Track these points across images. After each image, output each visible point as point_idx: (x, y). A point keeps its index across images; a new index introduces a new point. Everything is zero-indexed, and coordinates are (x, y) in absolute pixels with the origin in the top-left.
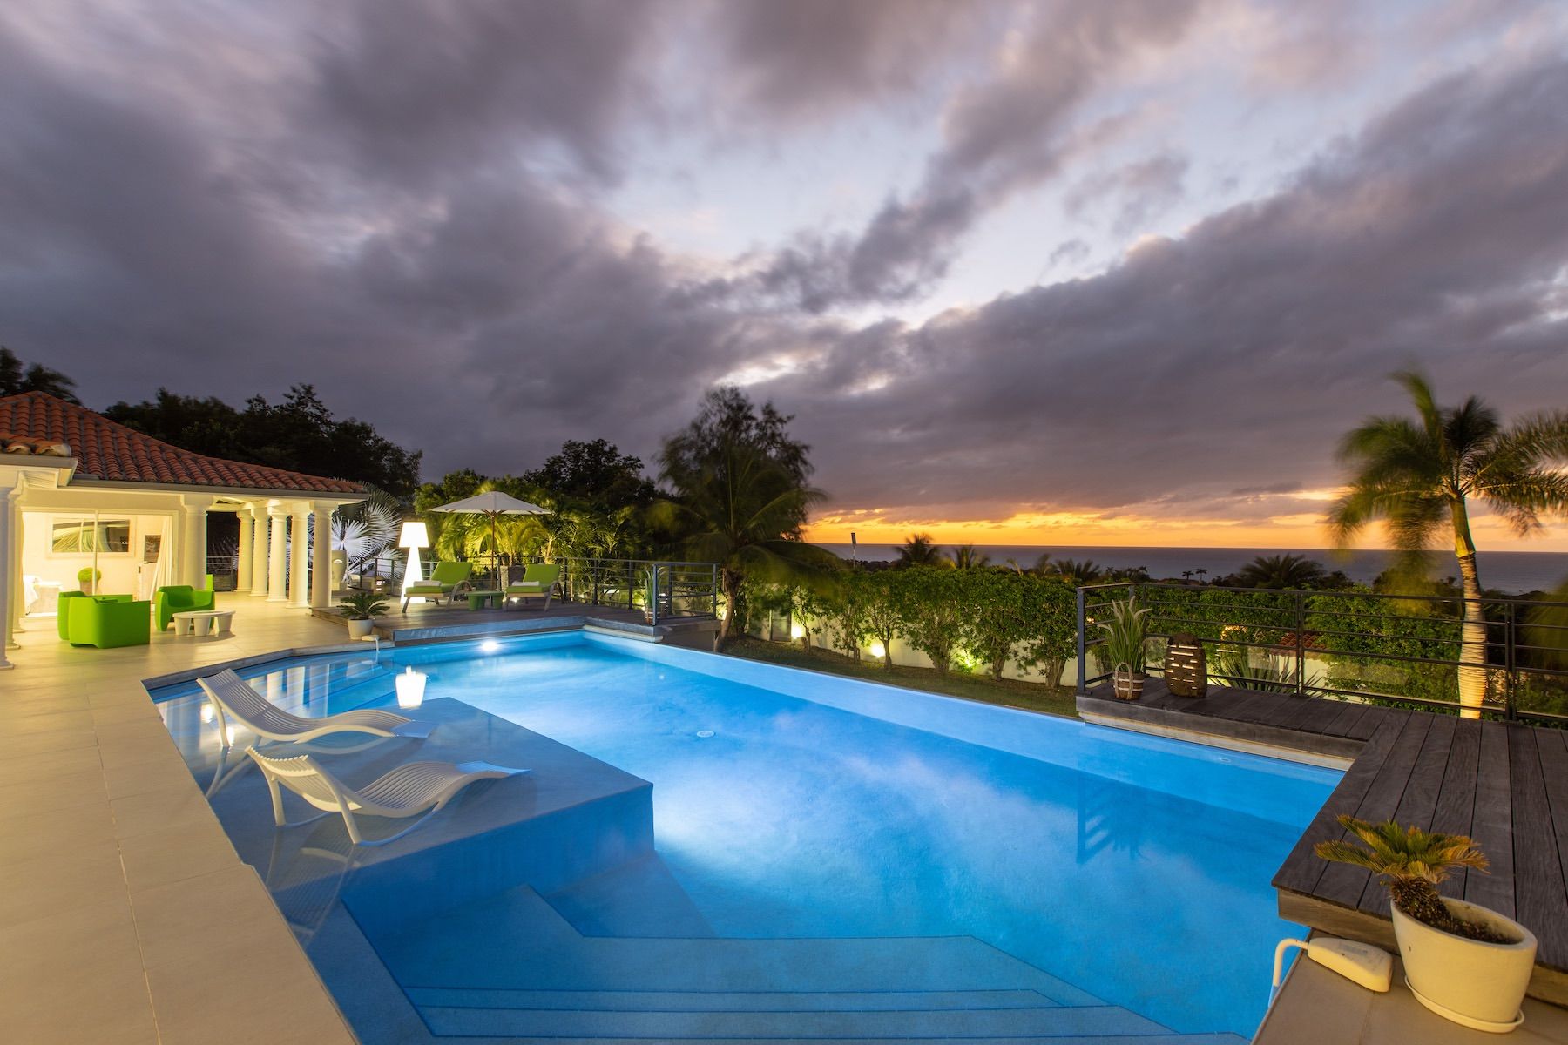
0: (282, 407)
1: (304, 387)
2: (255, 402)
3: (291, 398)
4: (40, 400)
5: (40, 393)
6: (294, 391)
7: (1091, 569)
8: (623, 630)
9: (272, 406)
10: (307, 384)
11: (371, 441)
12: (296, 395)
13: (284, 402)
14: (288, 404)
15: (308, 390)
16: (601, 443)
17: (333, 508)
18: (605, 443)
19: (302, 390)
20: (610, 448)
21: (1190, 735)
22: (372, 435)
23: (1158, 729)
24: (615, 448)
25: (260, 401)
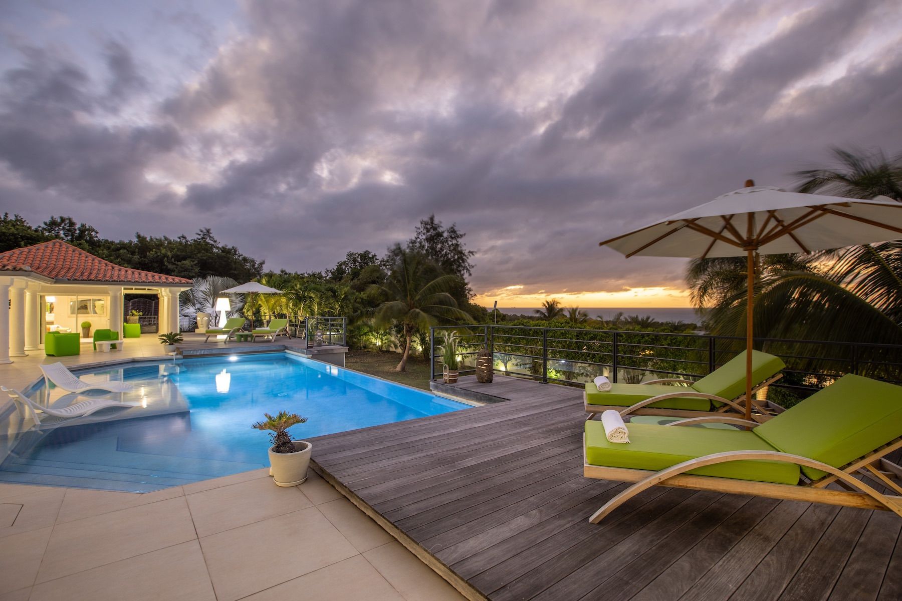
0: (195, 241)
1: (206, 230)
2: (182, 238)
3: (200, 235)
4: (58, 244)
5: (58, 240)
6: (201, 231)
7: (649, 321)
9: (190, 240)
10: (208, 228)
11: (237, 256)
12: (202, 233)
13: (196, 237)
14: (198, 238)
15: (208, 231)
16: (367, 253)
17: (179, 292)
18: (369, 253)
19: (205, 231)
20: (372, 255)
22: (237, 253)
24: (375, 255)
25: (184, 237)
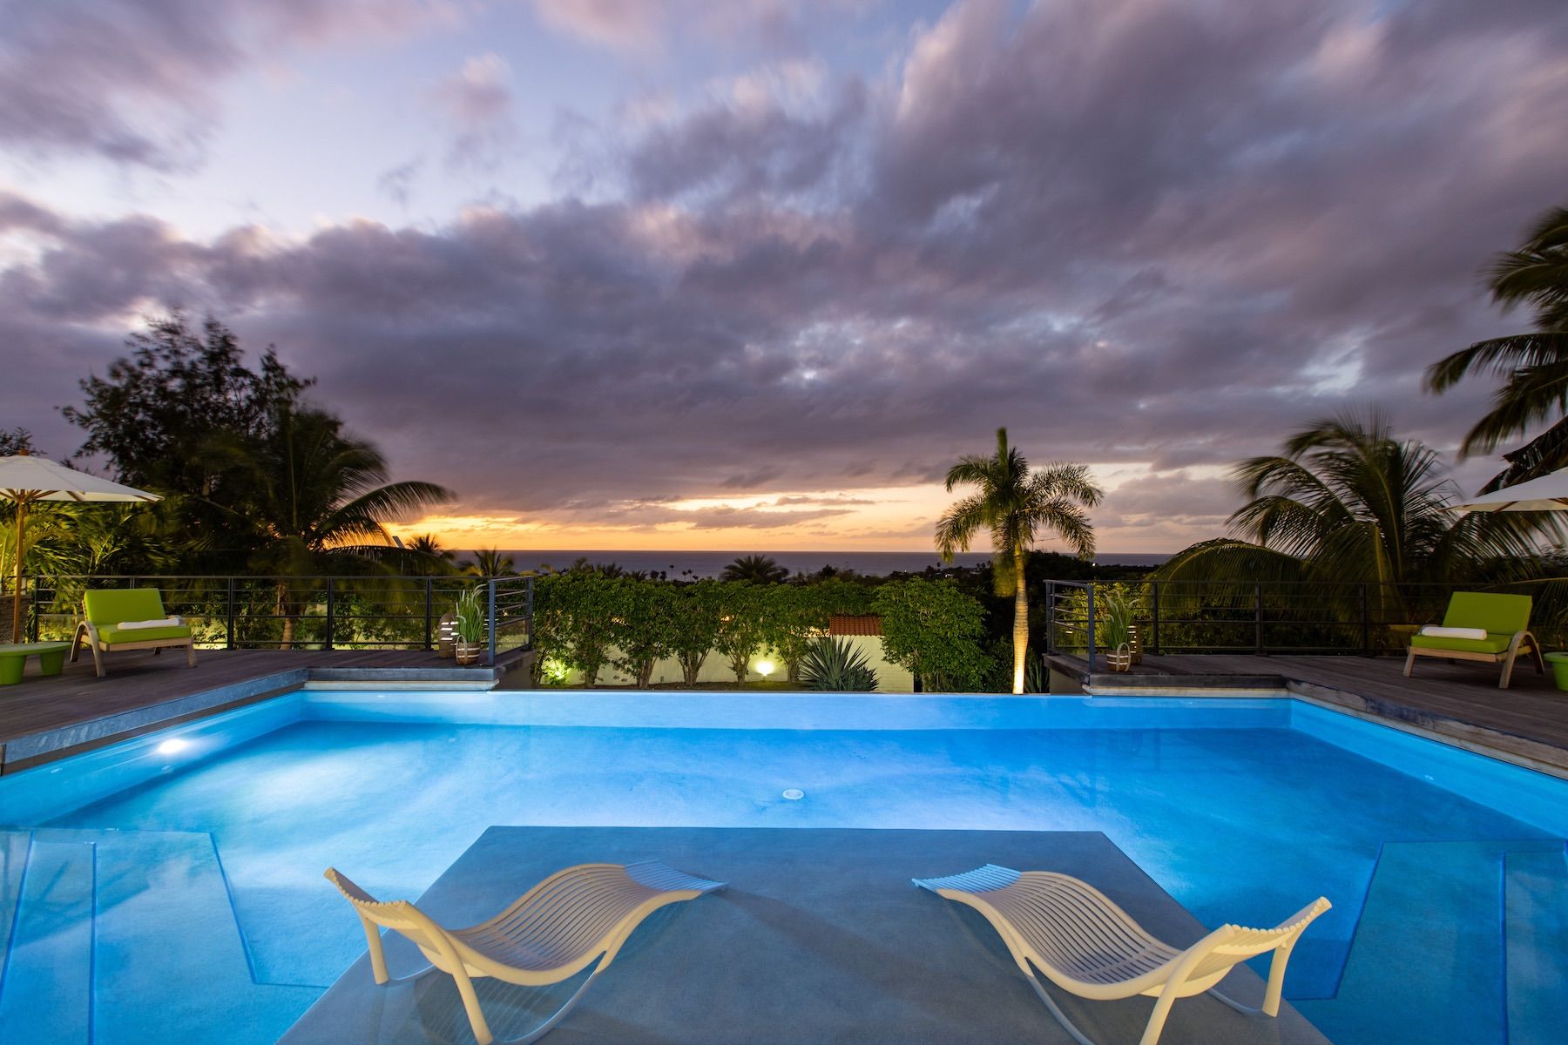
8: (407, 679)
21: (1172, 691)
23: (1150, 691)
